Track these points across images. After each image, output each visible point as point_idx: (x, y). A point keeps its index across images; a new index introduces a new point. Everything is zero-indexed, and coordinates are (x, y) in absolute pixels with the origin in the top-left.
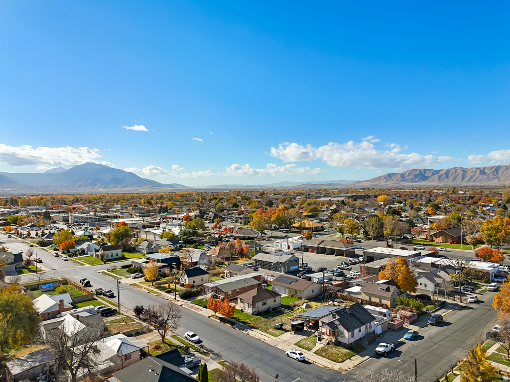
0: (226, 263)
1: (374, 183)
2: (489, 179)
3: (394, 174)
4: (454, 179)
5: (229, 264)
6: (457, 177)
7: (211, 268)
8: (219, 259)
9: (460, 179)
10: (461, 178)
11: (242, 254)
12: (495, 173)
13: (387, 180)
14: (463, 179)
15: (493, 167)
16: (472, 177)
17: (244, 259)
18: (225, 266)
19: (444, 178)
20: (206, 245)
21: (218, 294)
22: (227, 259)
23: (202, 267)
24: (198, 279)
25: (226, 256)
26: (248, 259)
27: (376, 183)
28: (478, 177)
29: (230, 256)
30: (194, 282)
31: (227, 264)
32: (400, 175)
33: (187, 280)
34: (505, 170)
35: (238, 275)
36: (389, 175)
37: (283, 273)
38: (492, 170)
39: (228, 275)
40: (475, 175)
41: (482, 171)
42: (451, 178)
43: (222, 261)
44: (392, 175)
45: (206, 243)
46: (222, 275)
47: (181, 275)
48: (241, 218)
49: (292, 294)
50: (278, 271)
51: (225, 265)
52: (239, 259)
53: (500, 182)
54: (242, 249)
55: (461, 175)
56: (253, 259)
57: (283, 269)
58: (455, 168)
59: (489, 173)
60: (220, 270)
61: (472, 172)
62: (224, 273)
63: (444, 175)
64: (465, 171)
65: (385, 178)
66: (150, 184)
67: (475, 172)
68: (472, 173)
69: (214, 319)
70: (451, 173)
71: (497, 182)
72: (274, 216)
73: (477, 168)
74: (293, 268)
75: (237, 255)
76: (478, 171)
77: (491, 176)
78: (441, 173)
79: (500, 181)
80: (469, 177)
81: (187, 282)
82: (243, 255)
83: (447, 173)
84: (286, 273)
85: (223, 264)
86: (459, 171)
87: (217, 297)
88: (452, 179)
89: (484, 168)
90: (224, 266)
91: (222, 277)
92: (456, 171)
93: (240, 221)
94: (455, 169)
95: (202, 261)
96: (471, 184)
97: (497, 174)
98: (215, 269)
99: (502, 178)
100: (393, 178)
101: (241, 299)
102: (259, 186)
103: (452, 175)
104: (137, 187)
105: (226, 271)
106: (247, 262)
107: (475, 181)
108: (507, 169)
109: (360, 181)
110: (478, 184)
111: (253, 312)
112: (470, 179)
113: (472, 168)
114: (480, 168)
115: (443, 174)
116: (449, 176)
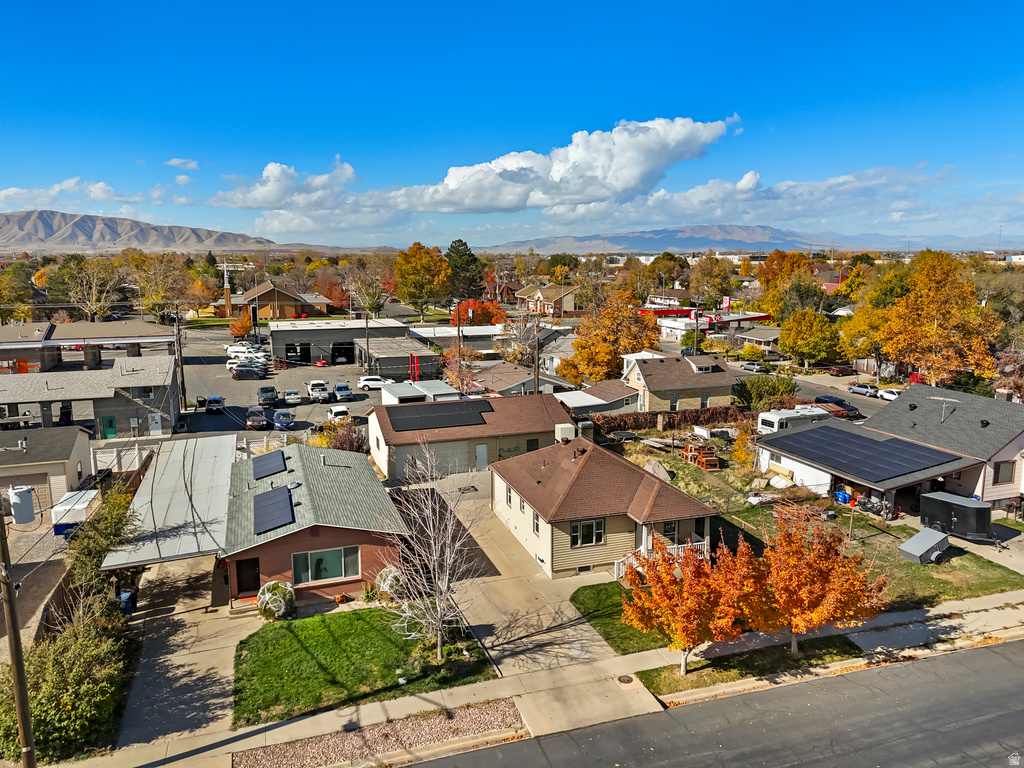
57: (156, 416)
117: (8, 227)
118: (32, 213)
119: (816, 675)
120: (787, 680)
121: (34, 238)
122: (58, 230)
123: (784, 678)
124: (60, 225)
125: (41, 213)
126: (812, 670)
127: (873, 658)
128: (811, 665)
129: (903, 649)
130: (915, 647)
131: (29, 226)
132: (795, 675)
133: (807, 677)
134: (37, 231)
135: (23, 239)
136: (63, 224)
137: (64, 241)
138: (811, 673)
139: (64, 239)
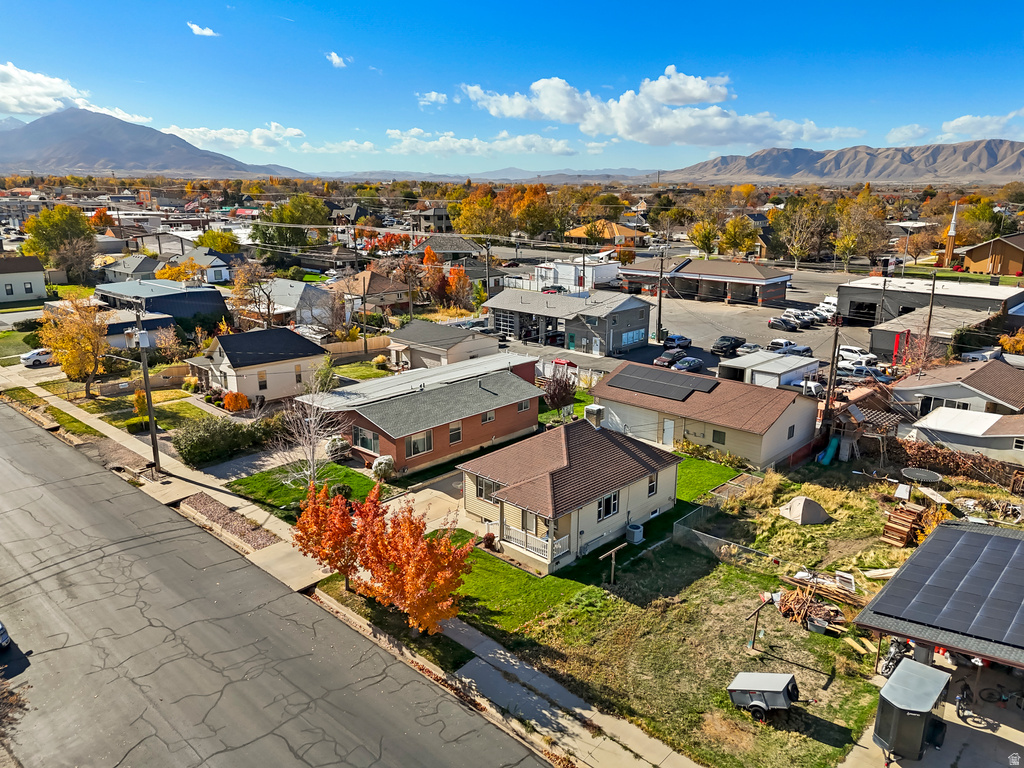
0: (393, 320)
1: (692, 177)
2: (917, 173)
3: (734, 158)
4: (850, 172)
5: (403, 325)
6: (856, 167)
7: (338, 333)
8: (369, 306)
9: (862, 172)
10: (864, 168)
11: (443, 295)
12: (931, 160)
13: (719, 170)
14: (868, 170)
15: (928, 148)
16: (884, 168)
17: (453, 310)
18: (392, 331)
19: (830, 169)
20: (332, 271)
21: (365, 443)
22: (399, 309)
23: (304, 331)
24: (278, 374)
25: (393, 299)
26: (463, 311)
27: (696, 176)
28: (897, 167)
29: (405, 299)
30: (263, 386)
31: (398, 324)
32: (744, 162)
33: (231, 380)
34: (950, 155)
35: (444, 361)
36: (725, 160)
37: (596, 354)
38: (925, 154)
39: (404, 358)
40: (891, 165)
41: (907, 156)
42: (845, 169)
43: (379, 313)
44: (729, 160)
45: (333, 266)
46: (380, 358)
47: (210, 357)
48: (427, 218)
49: (698, 442)
50: (578, 347)
51: (391, 326)
52: (435, 311)
53: (937, 179)
54: (444, 282)
55: (864, 162)
56: (487, 310)
57: (597, 340)
58: (855, 148)
59: (920, 161)
60: (374, 341)
61: (887, 157)
62: (387, 353)
63: (832, 163)
64: (873, 155)
65: (716, 165)
66: (218, 164)
67: (893, 158)
68: (887, 160)
69: (334, 605)
70: (845, 159)
71: (931, 179)
72: (519, 207)
73: (897, 149)
74: (629, 338)
75: (428, 299)
76: (899, 156)
77: (921, 166)
78: (828, 158)
79: (937, 176)
80: (879, 168)
81: (233, 387)
82: (449, 300)
83: (839, 157)
84: (609, 355)
85: (381, 322)
86: (862, 154)
87: (357, 460)
88: (847, 170)
89: (911, 150)
90: (386, 329)
91: (382, 366)
92: (856, 153)
93: (424, 223)
94: (856, 150)
95: (306, 314)
96: (881, 182)
97: (935, 161)
98: (354, 339)
99: (942, 172)
100: (731, 166)
101: (478, 481)
102: (455, 177)
103: (846, 163)
104: (190, 168)
105: (394, 346)
106: (464, 319)
107: (889, 176)
108: (955, 152)
109: (664, 172)
110: (895, 182)
111: (555, 560)
112: (881, 172)
113: (888, 149)
114: (902, 150)
115: (830, 161)
116: (841, 165)
117: (953, 157)
118: (980, 142)
119: (402, 654)
120: (383, 641)
121: (975, 168)
122: (1002, 160)
123: (382, 638)
124: (1006, 153)
125: (989, 142)
126: (404, 649)
127: (452, 680)
128: (408, 647)
129: (483, 696)
130: (493, 703)
131: (973, 156)
132: (390, 642)
133: (395, 651)
134: (980, 161)
135: (964, 169)
136: (1009, 152)
137: (1005, 171)
138: (400, 650)
139: (1005, 170)
